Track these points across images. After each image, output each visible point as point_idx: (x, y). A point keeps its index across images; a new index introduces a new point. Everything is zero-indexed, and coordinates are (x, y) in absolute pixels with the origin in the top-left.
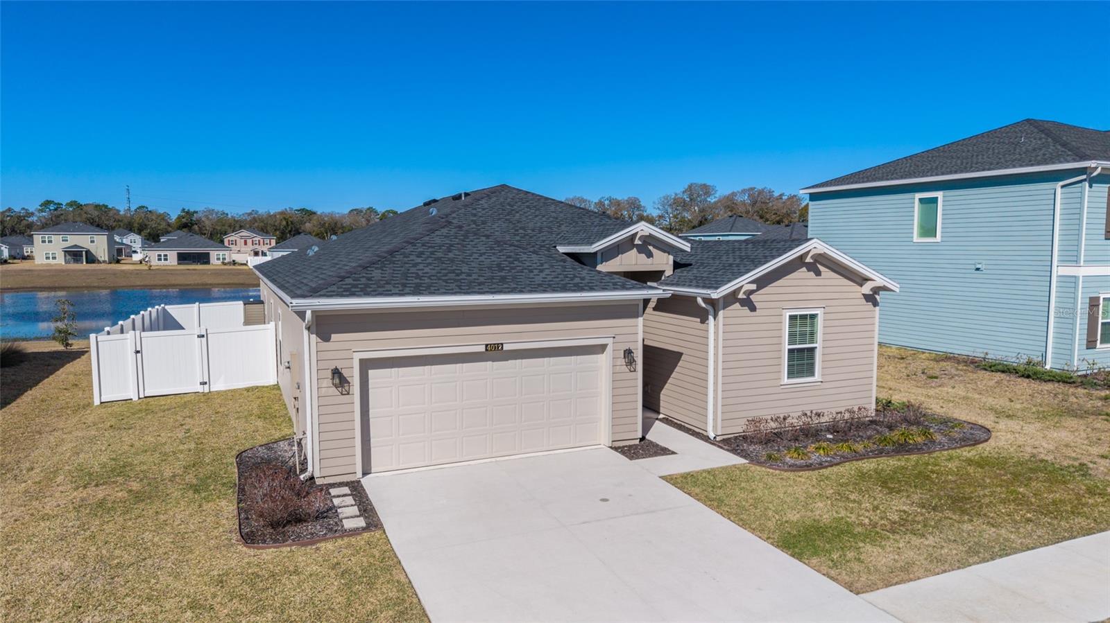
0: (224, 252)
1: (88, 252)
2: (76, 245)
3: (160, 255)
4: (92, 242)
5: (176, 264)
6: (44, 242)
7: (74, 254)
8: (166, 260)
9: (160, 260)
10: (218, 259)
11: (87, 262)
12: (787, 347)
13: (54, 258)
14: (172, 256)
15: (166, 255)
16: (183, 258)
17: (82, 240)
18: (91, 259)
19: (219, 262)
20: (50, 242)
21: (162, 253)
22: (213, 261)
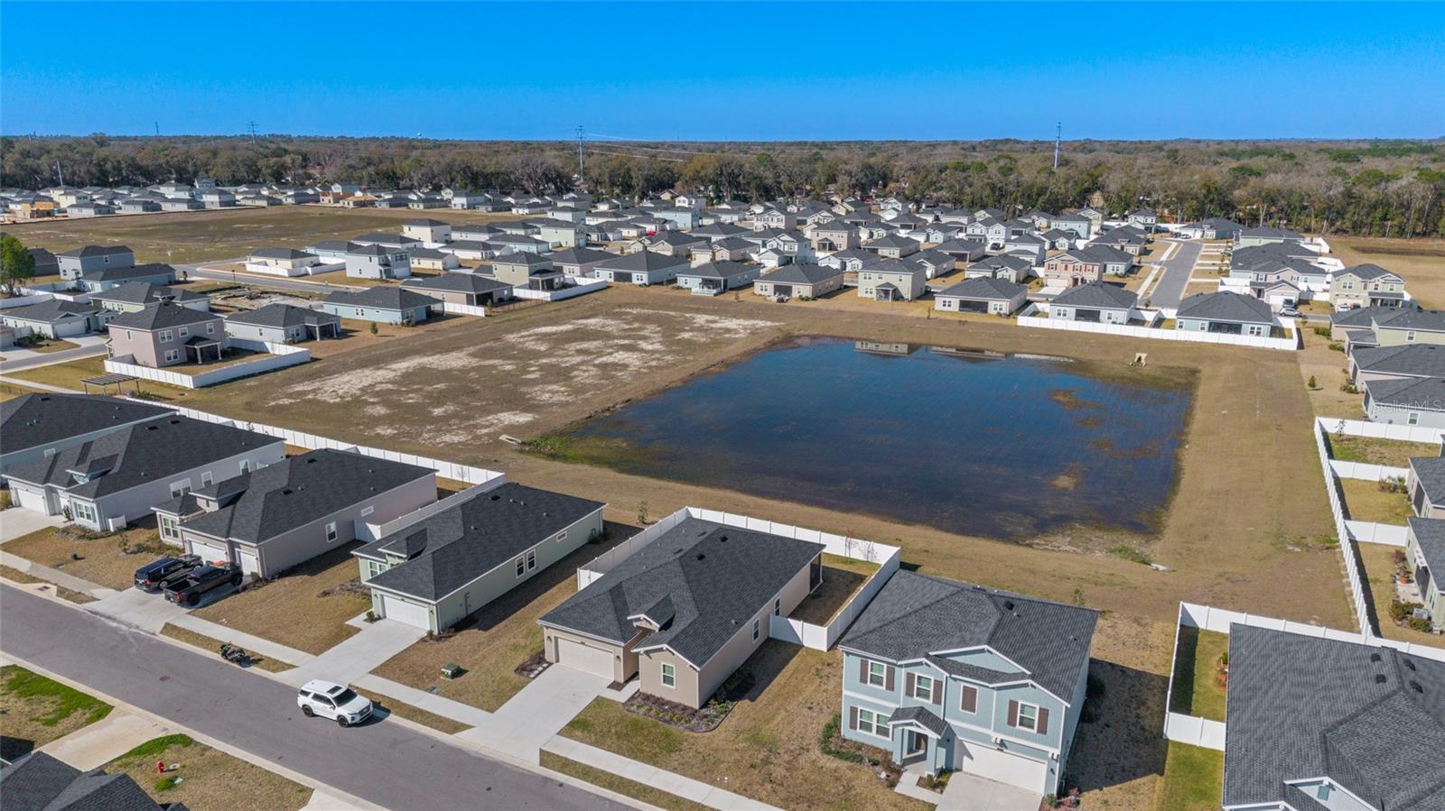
0: (1001, 303)
1: (896, 290)
2: (888, 283)
3: (945, 302)
4: (900, 280)
5: (959, 310)
6: (865, 278)
7: (886, 292)
8: (949, 306)
9: (944, 305)
10: (995, 309)
11: (893, 299)
12: (662, 673)
13: (870, 293)
14: (956, 303)
15: (950, 302)
16: (965, 305)
17: (892, 278)
18: (897, 296)
19: (995, 312)
20: (870, 278)
21: (947, 300)
22: (991, 310)
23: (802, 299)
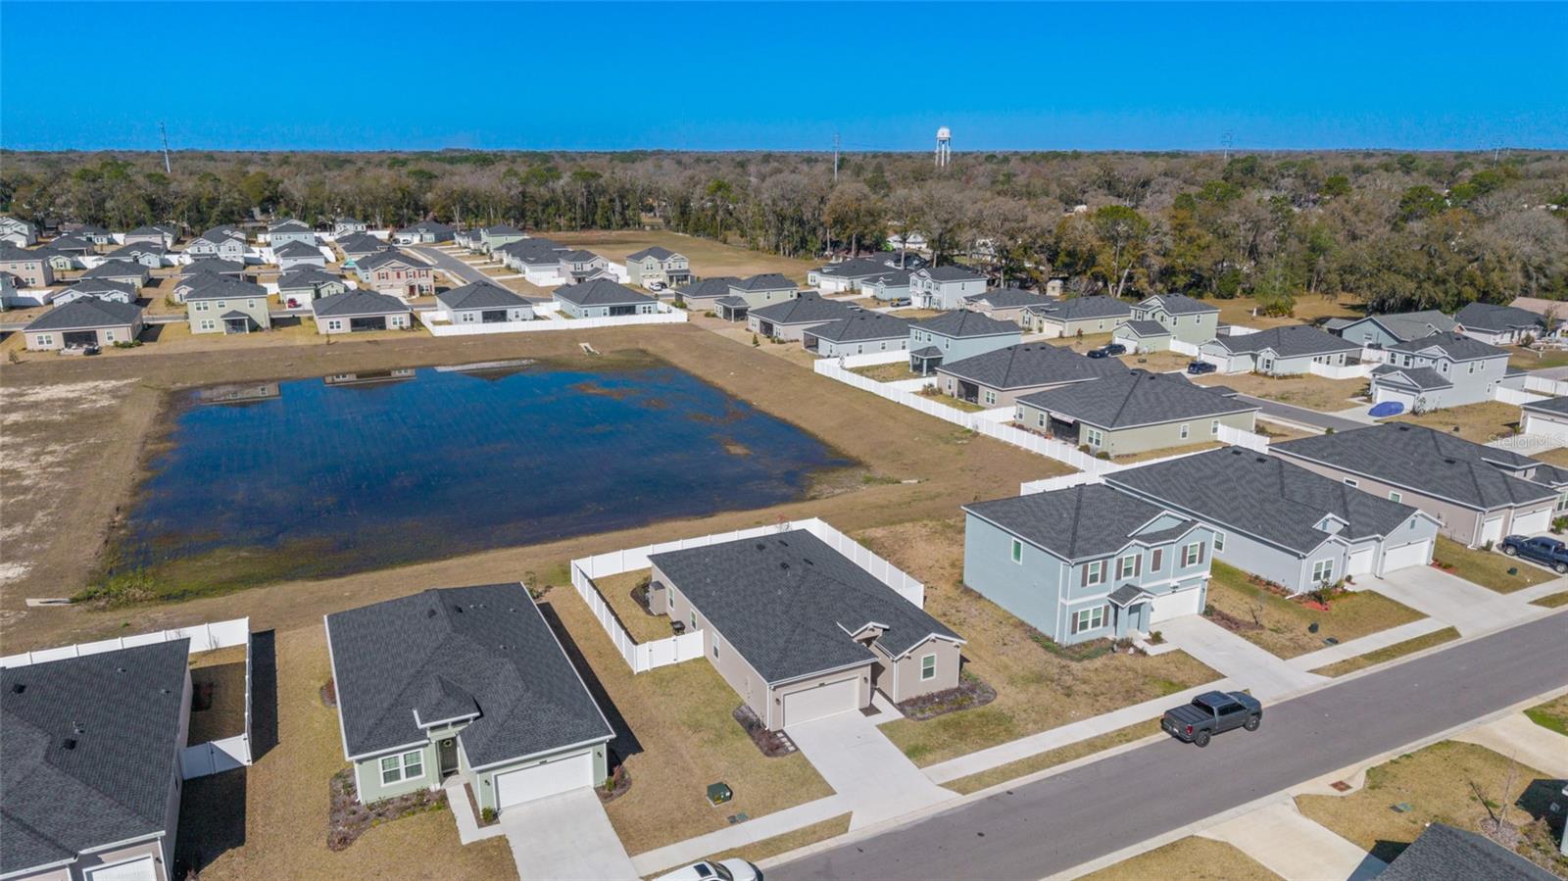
0: (400, 316)
1: (250, 320)
2: (234, 312)
4: (252, 306)
5: (350, 331)
6: (199, 309)
7: (236, 323)
8: (338, 327)
9: (332, 328)
10: (395, 323)
11: (251, 331)
12: (922, 668)
13: (212, 326)
14: (345, 323)
15: (338, 323)
16: (356, 324)
17: (241, 305)
18: (254, 327)
19: (397, 327)
20: (206, 308)
21: (334, 321)
22: (389, 325)
23: (117, 345)
